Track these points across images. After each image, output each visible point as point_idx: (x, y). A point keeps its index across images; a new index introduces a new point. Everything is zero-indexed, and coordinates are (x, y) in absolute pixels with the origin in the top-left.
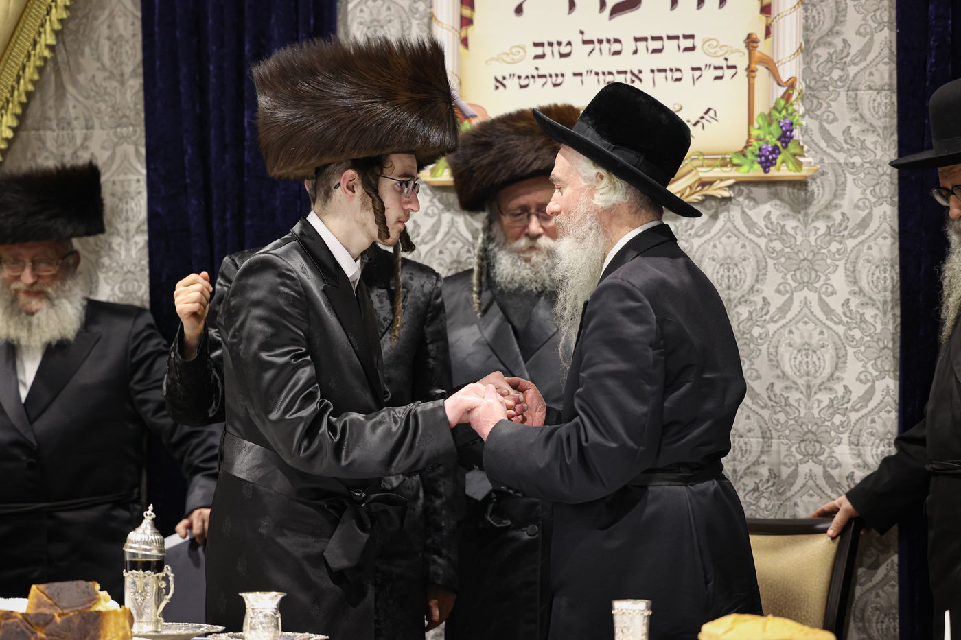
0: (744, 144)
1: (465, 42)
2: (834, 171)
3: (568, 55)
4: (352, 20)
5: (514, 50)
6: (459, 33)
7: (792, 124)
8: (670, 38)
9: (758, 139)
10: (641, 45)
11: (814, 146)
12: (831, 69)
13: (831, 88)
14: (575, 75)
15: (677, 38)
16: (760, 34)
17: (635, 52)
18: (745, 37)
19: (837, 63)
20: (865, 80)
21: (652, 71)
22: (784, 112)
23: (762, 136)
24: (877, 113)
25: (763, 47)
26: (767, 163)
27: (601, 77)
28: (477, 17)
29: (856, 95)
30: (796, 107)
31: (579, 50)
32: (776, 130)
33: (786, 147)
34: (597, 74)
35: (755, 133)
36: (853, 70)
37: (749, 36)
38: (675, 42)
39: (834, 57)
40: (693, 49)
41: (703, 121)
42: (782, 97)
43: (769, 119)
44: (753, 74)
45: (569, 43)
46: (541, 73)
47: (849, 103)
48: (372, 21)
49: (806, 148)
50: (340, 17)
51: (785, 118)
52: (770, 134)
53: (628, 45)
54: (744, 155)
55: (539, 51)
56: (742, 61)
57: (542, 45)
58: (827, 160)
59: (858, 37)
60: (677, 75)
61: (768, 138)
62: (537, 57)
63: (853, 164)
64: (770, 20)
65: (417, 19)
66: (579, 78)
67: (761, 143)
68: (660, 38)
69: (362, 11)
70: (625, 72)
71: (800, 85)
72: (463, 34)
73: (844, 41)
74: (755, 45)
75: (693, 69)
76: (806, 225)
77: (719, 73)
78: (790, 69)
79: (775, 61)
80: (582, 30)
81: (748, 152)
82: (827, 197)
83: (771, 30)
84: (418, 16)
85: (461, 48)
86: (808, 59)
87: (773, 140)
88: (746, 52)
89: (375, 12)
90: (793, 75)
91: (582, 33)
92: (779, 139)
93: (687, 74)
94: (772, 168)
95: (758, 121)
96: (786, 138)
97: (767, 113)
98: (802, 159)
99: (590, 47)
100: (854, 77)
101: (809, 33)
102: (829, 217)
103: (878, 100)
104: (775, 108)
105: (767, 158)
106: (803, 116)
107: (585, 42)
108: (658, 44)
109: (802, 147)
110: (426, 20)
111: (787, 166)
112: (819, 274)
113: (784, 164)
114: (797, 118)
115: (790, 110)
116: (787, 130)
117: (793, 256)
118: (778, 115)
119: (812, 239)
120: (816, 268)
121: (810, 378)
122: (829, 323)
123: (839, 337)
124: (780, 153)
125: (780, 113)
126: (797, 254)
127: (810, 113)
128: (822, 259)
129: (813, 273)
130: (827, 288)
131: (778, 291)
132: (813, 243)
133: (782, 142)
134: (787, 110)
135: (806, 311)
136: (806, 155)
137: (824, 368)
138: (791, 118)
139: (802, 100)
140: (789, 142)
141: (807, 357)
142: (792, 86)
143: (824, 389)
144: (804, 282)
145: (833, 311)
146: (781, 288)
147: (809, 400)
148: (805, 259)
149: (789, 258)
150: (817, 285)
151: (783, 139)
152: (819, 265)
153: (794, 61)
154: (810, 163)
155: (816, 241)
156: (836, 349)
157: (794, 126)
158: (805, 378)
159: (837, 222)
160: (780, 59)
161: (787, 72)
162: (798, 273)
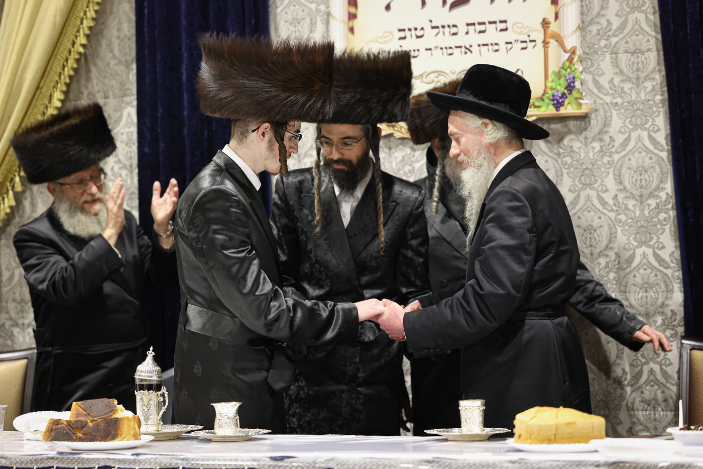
0: (542, 92)
1: (352, 30)
2: (604, 108)
3: (421, 36)
4: (280, 20)
5: (385, 35)
6: (348, 25)
7: (574, 78)
8: (490, 23)
9: (552, 89)
10: (471, 28)
11: (589, 92)
12: (599, 40)
13: (599, 53)
14: (427, 50)
15: (495, 22)
16: (551, 18)
17: (467, 33)
18: (541, 20)
19: (603, 36)
20: (622, 46)
21: (479, 45)
22: (569, 70)
23: (554, 87)
24: (632, 69)
25: (553, 27)
26: (558, 105)
27: (444, 50)
28: (360, 12)
29: (617, 57)
30: (576, 66)
31: (429, 33)
32: (563, 82)
33: (570, 93)
34: (442, 48)
35: (549, 84)
36: (614, 40)
37: (544, 20)
38: (494, 25)
39: (601, 32)
40: (506, 29)
42: (567, 60)
43: (559, 75)
44: (547, 45)
45: (422, 29)
47: (612, 62)
48: (294, 19)
49: (584, 94)
50: (271, 17)
51: (569, 74)
52: (560, 85)
53: (462, 29)
54: (543, 100)
55: (402, 34)
56: (539, 37)
57: (404, 30)
58: (599, 101)
59: (617, 18)
60: (496, 47)
61: (558, 87)
62: (401, 39)
63: (616, 103)
64: (558, 9)
65: (320, 16)
66: (429, 52)
67: (554, 91)
68: (484, 23)
69: (286, 13)
70: (461, 47)
71: (579, 52)
72: (350, 25)
73: (608, 21)
74: (548, 25)
75: (507, 43)
76: (586, 145)
77: (524, 45)
78: (572, 41)
79: (562, 36)
80: (431, 19)
81: (545, 98)
82: (600, 126)
83: (559, 15)
84: (320, 14)
85: (350, 34)
86: (584, 34)
87: (562, 89)
88: (542, 30)
89: (295, 14)
90: (574, 45)
91: (431, 21)
92: (566, 88)
93: (503, 47)
94: (562, 108)
95: (551, 77)
96: (570, 87)
97: (557, 70)
98: (581, 101)
99: (436, 31)
100: (615, 45)
101: (584, 16)
102: (601, 140)
103: (632, 59)
104: (563, 68)
105: (558, 101)
106: (581, 72)
107: (433, 28)
108: (482, 28)
109: (582, 93)
110: (325, 16)
111: (572, 106)
112: (597, 178)
113: (570, 105)
114: (577, 74)
115: (573, 69)
116: (571, 82)
117: (579, 166)
118: (565, 72)
119: (591, 155)
120: (595, 174)
121: (593, 249)
122: (604, 211)
123: (612, 220)
124: (567, 97)
125: (566, 70)
126: (581, 165)
127: (587, 70)
128: (598, 168)
129: (593, 178)
130: (602, 188)
131: (570, 190)
132: (592, 157)
133: (568, 90)
134: (571, 69)
135: (589, 203)
136: (584, 98)
137: (602, 242)
138: (573, 74)
139: (581, 61)
140: (572, 90)
141: (590, 234)
142: (574, 53)
143: (603, 255)
144: (587, 184)
145: (607, 203)
146: (572, 188)
147: (592, 263)
148: (587, 168)
149: (576, 168)
150: (596, 186)
151: (568, 88)
152: (596, 172)
153: (575, 35)
154: (587, 103)
155: (593, 156)
156: (610, 228)
157: (576, 79)
158: (590, 249)
159: (607, 143)
160: (565, 34)
161: (570, 43)
162: (583, 178)
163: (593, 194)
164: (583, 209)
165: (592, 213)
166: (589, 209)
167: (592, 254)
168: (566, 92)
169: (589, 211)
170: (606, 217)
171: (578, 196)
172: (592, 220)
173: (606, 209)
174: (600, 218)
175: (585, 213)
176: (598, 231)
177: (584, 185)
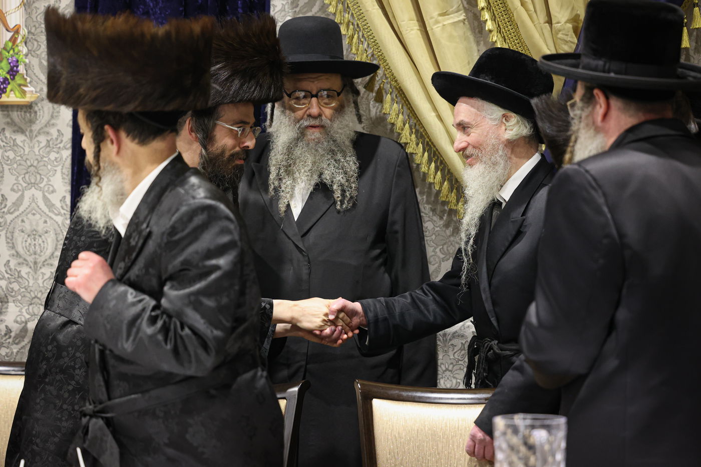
7: (17, 61)
11: (35, 78)
22: (11, 52)
30: (20, 48)
32: (6, 66)
33: (13, 79)
42: (10, 40)
49: (29, 80)
51: (12, 56)
52: (1, 68)
71: (24, 31)
76: (31, 139)
78: (15, 18)
79: (4, 13)
82: (47, 117)
86: (29, 11)
87: (3, 74)
90: (18, 23)
92: (8, 73)
94: (3, 95)
98: (25, 89)
102: (48, 133)
104: (4, 48)
106: (26, 55)
109: (26, 79)
111: (15, 94)
112: (42, 177)
113: (12, 92)
114: (21, 56)
115: (16, 50)
116: (14, 66)
117: (23, 163)
118: (7, 54)
119: (36, 150)
120: (40, 172)
121: (37, 256)
122: (51, 214)
123: (59, 225)
124: (9, 83)
125: (9, 52)
126: (26, 161)
127: (32, 52)
128: (44, 165)
129: (38, 176)
130: (49, 188)
131: (13, 190)
132: (37, 153)
133: (10, 75)
134: (14, 51)
135: (33, 204)
136: (29, 85)
137: (47, 249)
138: (17, 56)
139: (26, 43)
140: (16, 75)
141: (35, 240)
142: (17, 32)
143: (48, 264)
144: (32, 183)
145: (53, 205)
146: (15, 187)
147: (36, 273)
148: (32, 165)
149: (20, 164)
150: (42, 185)
151: (11, 73)
152: (43, 170)
153: (18, 12)
154: (32, 91)
155: (39, 152)
156: (56, 234)
157: (19, 63)
158: (33, 256)
159: (55, 136)
160: (8, 10)
161: (13, 21)
162: (27, 176)
163: (38, 194)
164: (28, 211)
165: (38, 216)
166: (34, 212)
167: (35, 263)
168: (8, 77)
169: (34, 214)
170: (52, 221)
171: (22, 196)
172: (37, 225)
173: (53, 212)
174: (45, 222)
175: (30, 216)
176: (43, 237)
177: (29, 184)
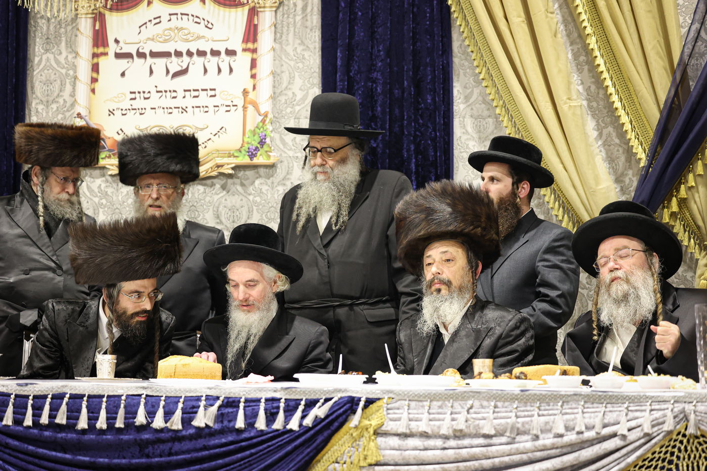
0: (240, 146)
1: (93, 91)
2: (287, 160)
3: (148, 98)
4: (36, 80)
5: (120, 95)
6: (90, 86)
7: (265, 135)
8: (202, 90)
9: (248, 143)
10: (187, 94)
11: (277, 147)
12: (286, 108)
13: (286, 117)
14: (152, 109)
15: (206, 90)
16: (250, 89)
17: (184, 97)
18: (242, 90)
19: (289, 104)
20: (303, 113)
21: (193, 107)
22: (262, 129)
23: (250, 142)
25: (252, 96)
26: (252, 156)
27: (166, 110)
28: (100, 78)
29: (299, 121)
30: (268, 127)
31: (154, 96)
32: (257, 139)
33: (262, 147)
34: (163, 108)
35: (246, 140)
36: (297, 108)
37: (244, 90)
38: (205, 92)
39: (288, 101)
40: (215, 96)
41: (219, 133)
42: (261, 121)
43: (254, 133)
44: (246, 109)
45: (149, 92)
46: (133, 107)
48: (47, 81)
49: (272, 148)
50: (29, 79)
51: (262, 132)
52: (254, 140)
53: (181, 94)
54: (240, 151)
55: (133, 96)
56: (240, 103)
57: (135, 93)
58: (284, 155)
59: (300, 91)
60: (206, 109)
61: (253, 142)
62: (131, 99)
63: (297, 157)
64: (255, 82)
66: (154, 110)
67: (249, 145)
68: (198, 90)
69: (41, 75)
70: (179, 108)
71: (270, 116)
72: (92, 87)
73: (293, 93)
74: (247, 94)
75: (214, 106)
76: (273, 189)
77: (228, 108)
78: (265, 107)
79: (258, 102)
80: (157, 85)
81: (242, 150)
82: (284, 174)
83: (256, 86)
84: (69, 78)
85: (91, 94)
86: (274, 102)
87: (255, 144)
88: (243, 98)
89: (48, 76)
90: (267, 110)
91: (156, 87)
92: (259, 143)
93: (211, 109)
94: (255, 158)
95: (248, 134)
96: (262, 143)
97: (253, 129)
98: (270, 154)
99: (160, 94)
100: (298, 112)
101: (276, 89)
102: (284, 185)
104: (257, 127)
105: (252, 153)
106: (272, 132)
107: (157, 92)
108: (196, 93)
109: (271, 148)
110: (73, 79)
111: (263, 157)
113: (261, 156)
114: (268, 132)
115: (265, 128)
116: (263, 139)
118: (258, 130)
124: (259, 150)
125: (260, 129)
126: (268, 203)
127: (276, 130)
132: (276, 198)
133: (260, 145)
136: (273, 151)
138: (265, 132)
139: (271, 123)
140: (264, 145)
142: (266, 116)
148: (272, 206)
149: (264, 206)
153: (268, 103)
154: (275, 156)
155: (278, 197)
157: (267, 136)
160: (260, 101)
162: (268, 214)
177: (269, 219)
